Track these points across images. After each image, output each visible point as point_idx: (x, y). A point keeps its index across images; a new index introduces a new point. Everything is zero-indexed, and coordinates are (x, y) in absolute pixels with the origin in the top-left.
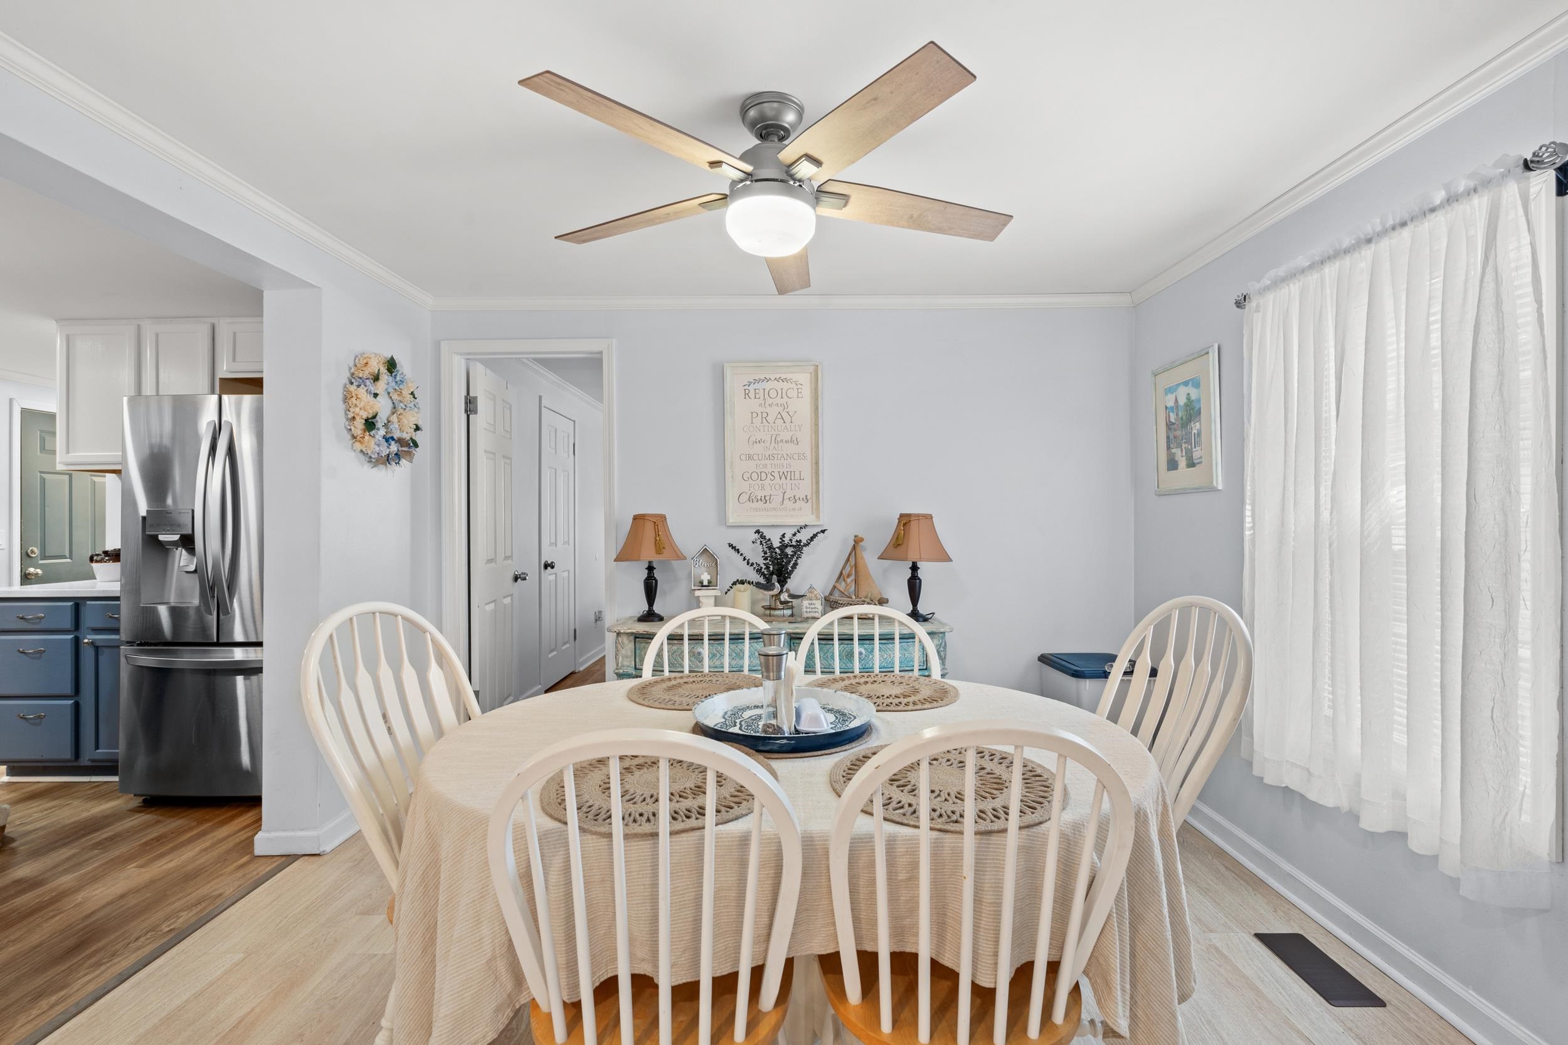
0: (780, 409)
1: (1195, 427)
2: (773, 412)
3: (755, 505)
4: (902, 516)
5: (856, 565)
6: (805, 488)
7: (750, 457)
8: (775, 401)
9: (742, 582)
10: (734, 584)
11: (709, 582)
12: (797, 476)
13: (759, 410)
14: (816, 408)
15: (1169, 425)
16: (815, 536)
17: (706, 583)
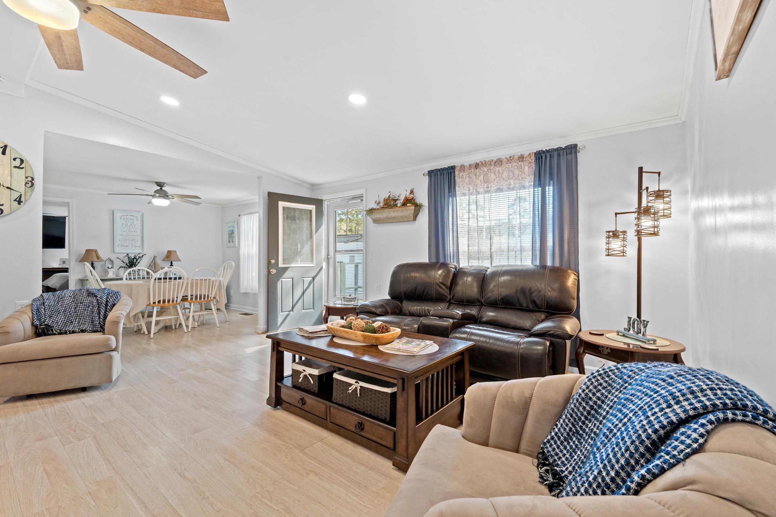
0: (131, 223)
1: (233, 235)
2: (129, 224)
3: (123, 248)
4: (168, 251)
5: (154, 263)
6: (139, 243)
7: (122, 235)
8: (130, 221)
9: (122, 267)
10: (120, 267)
11: (111, 267)
12: (137, 240)
13: (125, 223)
14: (143, 224)
15: (229, 234)
16: (143, 255)
17: (110, 267)
